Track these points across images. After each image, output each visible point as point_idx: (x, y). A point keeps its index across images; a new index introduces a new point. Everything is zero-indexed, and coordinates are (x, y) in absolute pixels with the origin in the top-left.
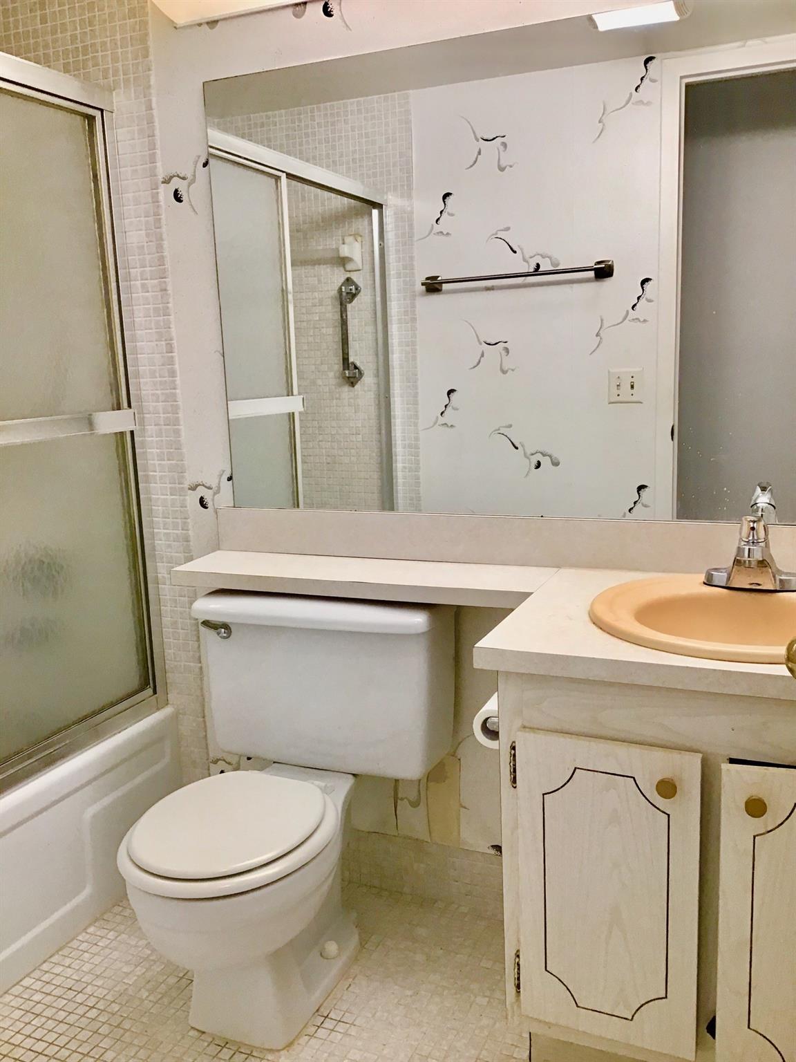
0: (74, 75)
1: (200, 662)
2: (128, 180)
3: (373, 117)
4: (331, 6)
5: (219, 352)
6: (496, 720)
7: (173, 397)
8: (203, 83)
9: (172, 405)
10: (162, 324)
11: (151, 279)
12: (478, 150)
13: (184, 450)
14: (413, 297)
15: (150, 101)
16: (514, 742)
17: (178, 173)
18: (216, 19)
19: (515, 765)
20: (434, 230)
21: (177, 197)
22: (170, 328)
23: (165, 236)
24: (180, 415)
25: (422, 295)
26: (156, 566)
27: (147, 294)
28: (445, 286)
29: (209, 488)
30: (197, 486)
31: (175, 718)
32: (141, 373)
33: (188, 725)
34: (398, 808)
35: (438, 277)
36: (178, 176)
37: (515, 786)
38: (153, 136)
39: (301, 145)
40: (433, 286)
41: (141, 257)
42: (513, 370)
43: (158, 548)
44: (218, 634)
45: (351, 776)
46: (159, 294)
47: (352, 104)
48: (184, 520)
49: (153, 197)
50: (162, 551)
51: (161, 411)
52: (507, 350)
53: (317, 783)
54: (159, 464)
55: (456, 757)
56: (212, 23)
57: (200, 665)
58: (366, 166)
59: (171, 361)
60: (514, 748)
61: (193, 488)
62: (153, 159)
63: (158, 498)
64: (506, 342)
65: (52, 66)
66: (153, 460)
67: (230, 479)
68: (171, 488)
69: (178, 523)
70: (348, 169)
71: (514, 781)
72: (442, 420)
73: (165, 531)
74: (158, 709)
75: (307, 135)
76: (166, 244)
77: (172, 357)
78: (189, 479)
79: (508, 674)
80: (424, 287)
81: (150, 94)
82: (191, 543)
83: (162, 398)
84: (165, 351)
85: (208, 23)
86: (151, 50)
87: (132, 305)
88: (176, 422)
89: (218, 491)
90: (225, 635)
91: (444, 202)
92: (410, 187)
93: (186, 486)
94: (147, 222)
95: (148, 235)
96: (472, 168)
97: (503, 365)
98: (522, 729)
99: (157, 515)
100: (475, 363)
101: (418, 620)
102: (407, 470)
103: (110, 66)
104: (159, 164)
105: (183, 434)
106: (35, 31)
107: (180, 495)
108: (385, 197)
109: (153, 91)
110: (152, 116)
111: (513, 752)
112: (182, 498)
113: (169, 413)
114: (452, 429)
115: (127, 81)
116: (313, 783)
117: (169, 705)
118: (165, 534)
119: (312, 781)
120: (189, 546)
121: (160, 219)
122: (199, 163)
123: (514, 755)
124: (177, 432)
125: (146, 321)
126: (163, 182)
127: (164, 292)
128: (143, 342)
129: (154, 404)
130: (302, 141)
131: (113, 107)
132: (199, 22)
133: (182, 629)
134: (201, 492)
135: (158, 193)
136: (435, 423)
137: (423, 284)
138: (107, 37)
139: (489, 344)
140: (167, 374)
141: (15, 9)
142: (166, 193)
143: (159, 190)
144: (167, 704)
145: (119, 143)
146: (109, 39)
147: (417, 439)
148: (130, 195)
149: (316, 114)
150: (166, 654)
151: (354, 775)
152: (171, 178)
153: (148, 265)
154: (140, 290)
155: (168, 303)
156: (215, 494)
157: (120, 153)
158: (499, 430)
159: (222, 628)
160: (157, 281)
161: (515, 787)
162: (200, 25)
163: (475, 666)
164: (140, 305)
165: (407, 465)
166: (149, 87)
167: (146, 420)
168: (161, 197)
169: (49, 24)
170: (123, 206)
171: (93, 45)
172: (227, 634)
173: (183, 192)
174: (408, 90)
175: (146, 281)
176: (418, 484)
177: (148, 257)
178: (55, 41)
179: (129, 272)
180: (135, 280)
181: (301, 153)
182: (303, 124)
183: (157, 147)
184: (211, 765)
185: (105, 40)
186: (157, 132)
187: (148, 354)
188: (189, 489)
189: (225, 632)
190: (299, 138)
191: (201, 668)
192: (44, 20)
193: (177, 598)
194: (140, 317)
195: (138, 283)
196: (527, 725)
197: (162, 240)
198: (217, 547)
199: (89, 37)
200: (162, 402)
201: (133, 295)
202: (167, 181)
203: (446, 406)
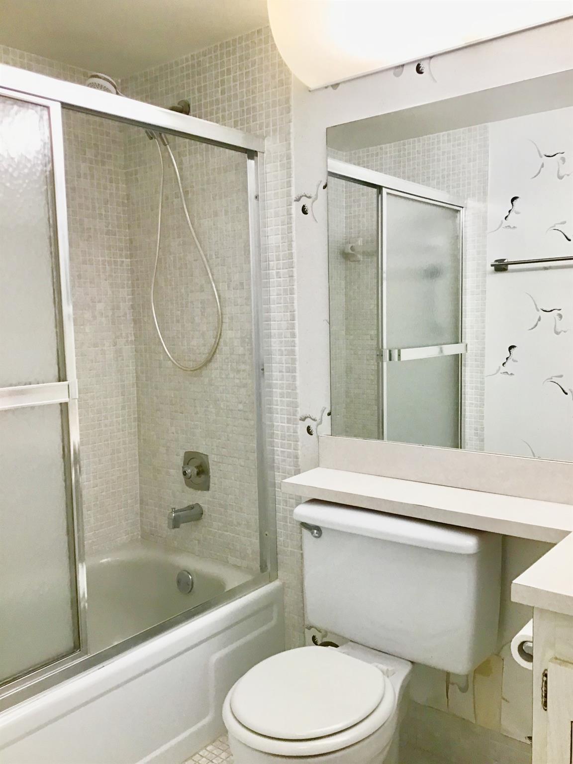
0: (241, 129)
1: (302, 550)
2: (272, 200)
3: (459, 145)
4: (422, 66)
5: (327, 320)
6: (530, 645)
7: (292, 352)
8: (327, 129)
9: (292, 359)
10: (288, 300)
11: (283, 269)
12: (541, 164)
13: (298, 391)
14: (485, 275)
15: (289, 144)
16: (546, 670)
17: (306, 193)
18: (338, 82)
19: (546, 691)
20: (503, 225)
21: (304, 211)
22: (293, 303)
23: (294, 239)
24: (297, 365)
25: (491, 273)
26: (274, 474)
27: (280, 279)
28: (510, 267)
29: (314, 420)
30: (306, 418)
31: (281, 590)
32: (272, 334)
33: (290, 598)
34: (449, 690)
35: (505, 260)
36: (306, 196)
37: (545, 708)
38: (291, 168)
39: (404, 167)
40: (501, 267)
41: (277, 253)
42: (565, 332)
43: (276, 461)
44: (312, 533)
45: (410, 663)
46: (288, 279)
47: (443, 135)
48: (296, 443)
49: (287, 211)
50: (279, 464)
51: (284, 362)
52: (560, 316)
53: (381, 666)
54: (281, 400)
55: (500, 657)
56: (335, 86)
57: (301, 552)
58: (452, 180)
59: (293, 327)
60: (546, 675)
61: (303, 419)
62: (289, 184)
63: (278, 425)
64: (560, 310)
65: (227, 124)
66: (277, 397)
67: (329, 414)
68: (287, 418)
69: (291, 444)
70: (438, 183)
71: (545, 704)
72: (503, 369)
73: (282, 449)
74: (270, 582)
75: (409, 160)
76: (294, 244)
77: (294, 324)
78: (301, 413)
79: (542, 611)
80: (493, 268)
81: (290, 138)
82: (300, 460)
83: (285, 353)
84: (289, 320)
85: (332, 86)
86: (292, 108)
87: (269, 287)
88: (294, 370)
89: (321, 423)
90: (317, 535)
91: (512, 204)
92: (485, 193)
93: (298, 417)
94: (282, 229)
95: (282, 238)
96: (536, 178)
97: (557, 327)
98: (554, 660)
99: (277, 438)
100: (532, 326)
101: (469, 543)
102: (474, 406)
103: (264, 121)
104: (293, 188)
105: (298, 378)
106: (217, 100)
107: (293, 424)
108: (465, 202)
109: (292, 136)
110: (290, 154)
111: (545, 679)
112: (295, 426)
113: (289, 364)
114: (513, 376)
115: (275, 131)
116: (377, 666)
117: (278, 580)
118: (282, 451)
119: (376, 664)
120: (297, 462)
121: (291, 227)
122: (320, 186)
123: (546, 682)
124: (294, 378)
125: (278, 298)
126: (295, 201)
127: (291, 278)
128: (275, 312)
129: (280, 357)
130: (405, 165)
131: (264, 149)
132: (326, 86)
133: (290, 523)
134: (308, 422)
135: (291, 208)
136: (498, 371)
137: (492, 265)
138: (263, 101)
139: (546, 311)
140: (289, 336)
141: (205, 86)
142: (296, 208)
143: (292, 207)
144: (277, 578)
145: (267, 175)
146: (264, 102)
147: (482, 383)
148: (272, 211)
149: (416, 144)
150: (278, 540)
151: (412, 662)
152: (301, 197)
153: (281, 259)
154: (275, 277)
155: (293, 285)
156: (318, 425)
157: (267, 181)
158: (552, 379)
159: (316, 530)
160: (287, 270)
161: (546, 710)
162: (326, 87)
163: (513, 599)
164: (274, 287)
165: (473, 402)
166: (289, 133)
167: (273, 368)
168: (293, 211)
169: (226, 95)
170: (267, 218)
171: (254, 108)
172: (319, 534)
173: (308, 207)
174: (487, 122)
175: (280, 270)
176: (482, 417)
177: (281, 254)
178: (230, 106)
179: (269, 264)
180: (272, 270)
181: (404, 173)
182: (407, 152)
183: (292, 176)
184: (306, 630)
185: (262, 103)
186: (293, 166)
187: (278, 321)
188: (300, 420)
189: (317, 533)
190: (403, 162)
191: (302, 554)
192: (223, 92)
193: (288, 500)
194: (274, 295)
195: (274, 272)
196: (558, 657)
197: (292, 241)
198: (317, 465)
199: (251, 102)
200: (286, 355)
201: (270, 280)
202: (298, 200)
203: (507, 359)
